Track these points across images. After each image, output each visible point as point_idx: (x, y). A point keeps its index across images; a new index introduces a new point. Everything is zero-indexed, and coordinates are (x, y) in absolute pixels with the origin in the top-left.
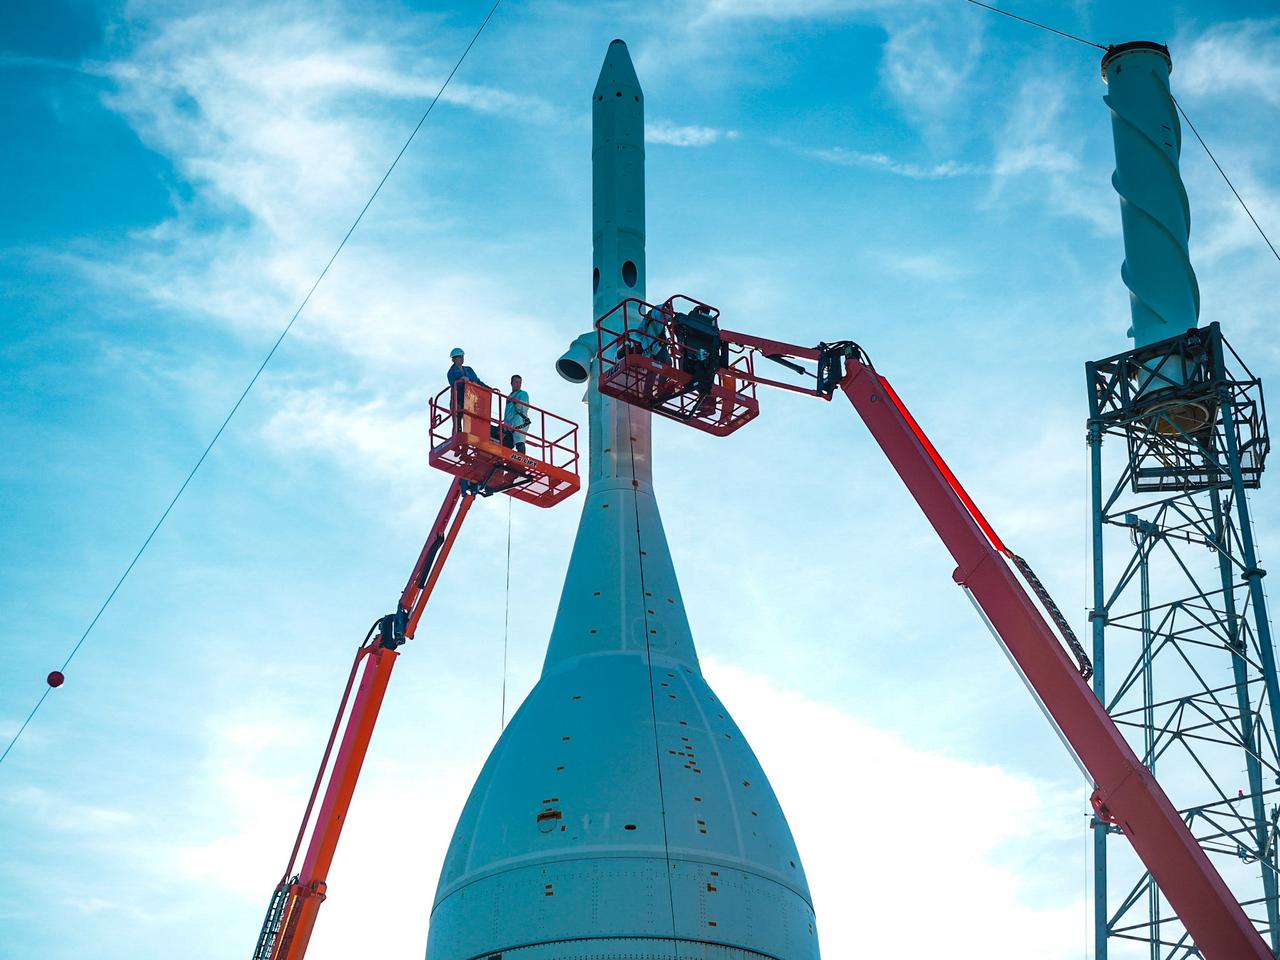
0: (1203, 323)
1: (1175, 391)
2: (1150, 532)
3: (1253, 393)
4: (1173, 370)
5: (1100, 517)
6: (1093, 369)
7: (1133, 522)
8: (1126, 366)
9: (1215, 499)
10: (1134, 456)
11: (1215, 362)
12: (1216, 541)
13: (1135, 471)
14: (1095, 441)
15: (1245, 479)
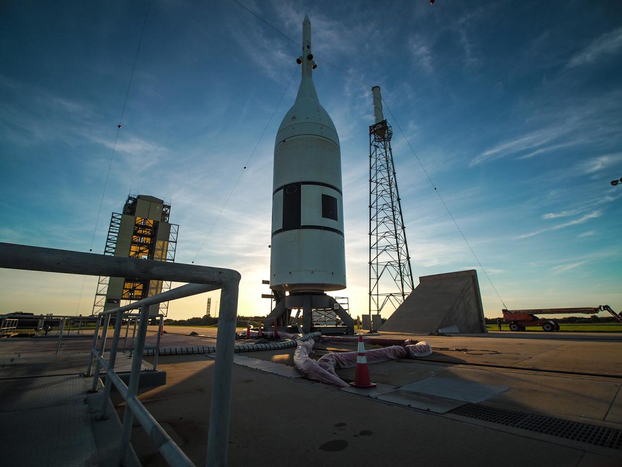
0: (384, 120)
1: (381, 129)
2: (377, 147)
3: (390, 129)
4: (380, 126)
5: (371, 145)
6: (370, 127)
7: (375, 145)
8: (374, 126)
9: (385, 143)
10: (375, 137)
11: (386, 124)
12: (385, 148)
13: (375, 139)
14: (370, 136)
15: (389, 139)
